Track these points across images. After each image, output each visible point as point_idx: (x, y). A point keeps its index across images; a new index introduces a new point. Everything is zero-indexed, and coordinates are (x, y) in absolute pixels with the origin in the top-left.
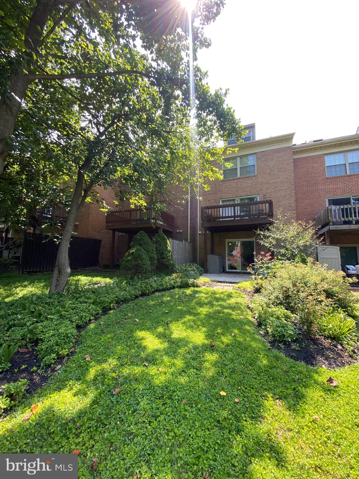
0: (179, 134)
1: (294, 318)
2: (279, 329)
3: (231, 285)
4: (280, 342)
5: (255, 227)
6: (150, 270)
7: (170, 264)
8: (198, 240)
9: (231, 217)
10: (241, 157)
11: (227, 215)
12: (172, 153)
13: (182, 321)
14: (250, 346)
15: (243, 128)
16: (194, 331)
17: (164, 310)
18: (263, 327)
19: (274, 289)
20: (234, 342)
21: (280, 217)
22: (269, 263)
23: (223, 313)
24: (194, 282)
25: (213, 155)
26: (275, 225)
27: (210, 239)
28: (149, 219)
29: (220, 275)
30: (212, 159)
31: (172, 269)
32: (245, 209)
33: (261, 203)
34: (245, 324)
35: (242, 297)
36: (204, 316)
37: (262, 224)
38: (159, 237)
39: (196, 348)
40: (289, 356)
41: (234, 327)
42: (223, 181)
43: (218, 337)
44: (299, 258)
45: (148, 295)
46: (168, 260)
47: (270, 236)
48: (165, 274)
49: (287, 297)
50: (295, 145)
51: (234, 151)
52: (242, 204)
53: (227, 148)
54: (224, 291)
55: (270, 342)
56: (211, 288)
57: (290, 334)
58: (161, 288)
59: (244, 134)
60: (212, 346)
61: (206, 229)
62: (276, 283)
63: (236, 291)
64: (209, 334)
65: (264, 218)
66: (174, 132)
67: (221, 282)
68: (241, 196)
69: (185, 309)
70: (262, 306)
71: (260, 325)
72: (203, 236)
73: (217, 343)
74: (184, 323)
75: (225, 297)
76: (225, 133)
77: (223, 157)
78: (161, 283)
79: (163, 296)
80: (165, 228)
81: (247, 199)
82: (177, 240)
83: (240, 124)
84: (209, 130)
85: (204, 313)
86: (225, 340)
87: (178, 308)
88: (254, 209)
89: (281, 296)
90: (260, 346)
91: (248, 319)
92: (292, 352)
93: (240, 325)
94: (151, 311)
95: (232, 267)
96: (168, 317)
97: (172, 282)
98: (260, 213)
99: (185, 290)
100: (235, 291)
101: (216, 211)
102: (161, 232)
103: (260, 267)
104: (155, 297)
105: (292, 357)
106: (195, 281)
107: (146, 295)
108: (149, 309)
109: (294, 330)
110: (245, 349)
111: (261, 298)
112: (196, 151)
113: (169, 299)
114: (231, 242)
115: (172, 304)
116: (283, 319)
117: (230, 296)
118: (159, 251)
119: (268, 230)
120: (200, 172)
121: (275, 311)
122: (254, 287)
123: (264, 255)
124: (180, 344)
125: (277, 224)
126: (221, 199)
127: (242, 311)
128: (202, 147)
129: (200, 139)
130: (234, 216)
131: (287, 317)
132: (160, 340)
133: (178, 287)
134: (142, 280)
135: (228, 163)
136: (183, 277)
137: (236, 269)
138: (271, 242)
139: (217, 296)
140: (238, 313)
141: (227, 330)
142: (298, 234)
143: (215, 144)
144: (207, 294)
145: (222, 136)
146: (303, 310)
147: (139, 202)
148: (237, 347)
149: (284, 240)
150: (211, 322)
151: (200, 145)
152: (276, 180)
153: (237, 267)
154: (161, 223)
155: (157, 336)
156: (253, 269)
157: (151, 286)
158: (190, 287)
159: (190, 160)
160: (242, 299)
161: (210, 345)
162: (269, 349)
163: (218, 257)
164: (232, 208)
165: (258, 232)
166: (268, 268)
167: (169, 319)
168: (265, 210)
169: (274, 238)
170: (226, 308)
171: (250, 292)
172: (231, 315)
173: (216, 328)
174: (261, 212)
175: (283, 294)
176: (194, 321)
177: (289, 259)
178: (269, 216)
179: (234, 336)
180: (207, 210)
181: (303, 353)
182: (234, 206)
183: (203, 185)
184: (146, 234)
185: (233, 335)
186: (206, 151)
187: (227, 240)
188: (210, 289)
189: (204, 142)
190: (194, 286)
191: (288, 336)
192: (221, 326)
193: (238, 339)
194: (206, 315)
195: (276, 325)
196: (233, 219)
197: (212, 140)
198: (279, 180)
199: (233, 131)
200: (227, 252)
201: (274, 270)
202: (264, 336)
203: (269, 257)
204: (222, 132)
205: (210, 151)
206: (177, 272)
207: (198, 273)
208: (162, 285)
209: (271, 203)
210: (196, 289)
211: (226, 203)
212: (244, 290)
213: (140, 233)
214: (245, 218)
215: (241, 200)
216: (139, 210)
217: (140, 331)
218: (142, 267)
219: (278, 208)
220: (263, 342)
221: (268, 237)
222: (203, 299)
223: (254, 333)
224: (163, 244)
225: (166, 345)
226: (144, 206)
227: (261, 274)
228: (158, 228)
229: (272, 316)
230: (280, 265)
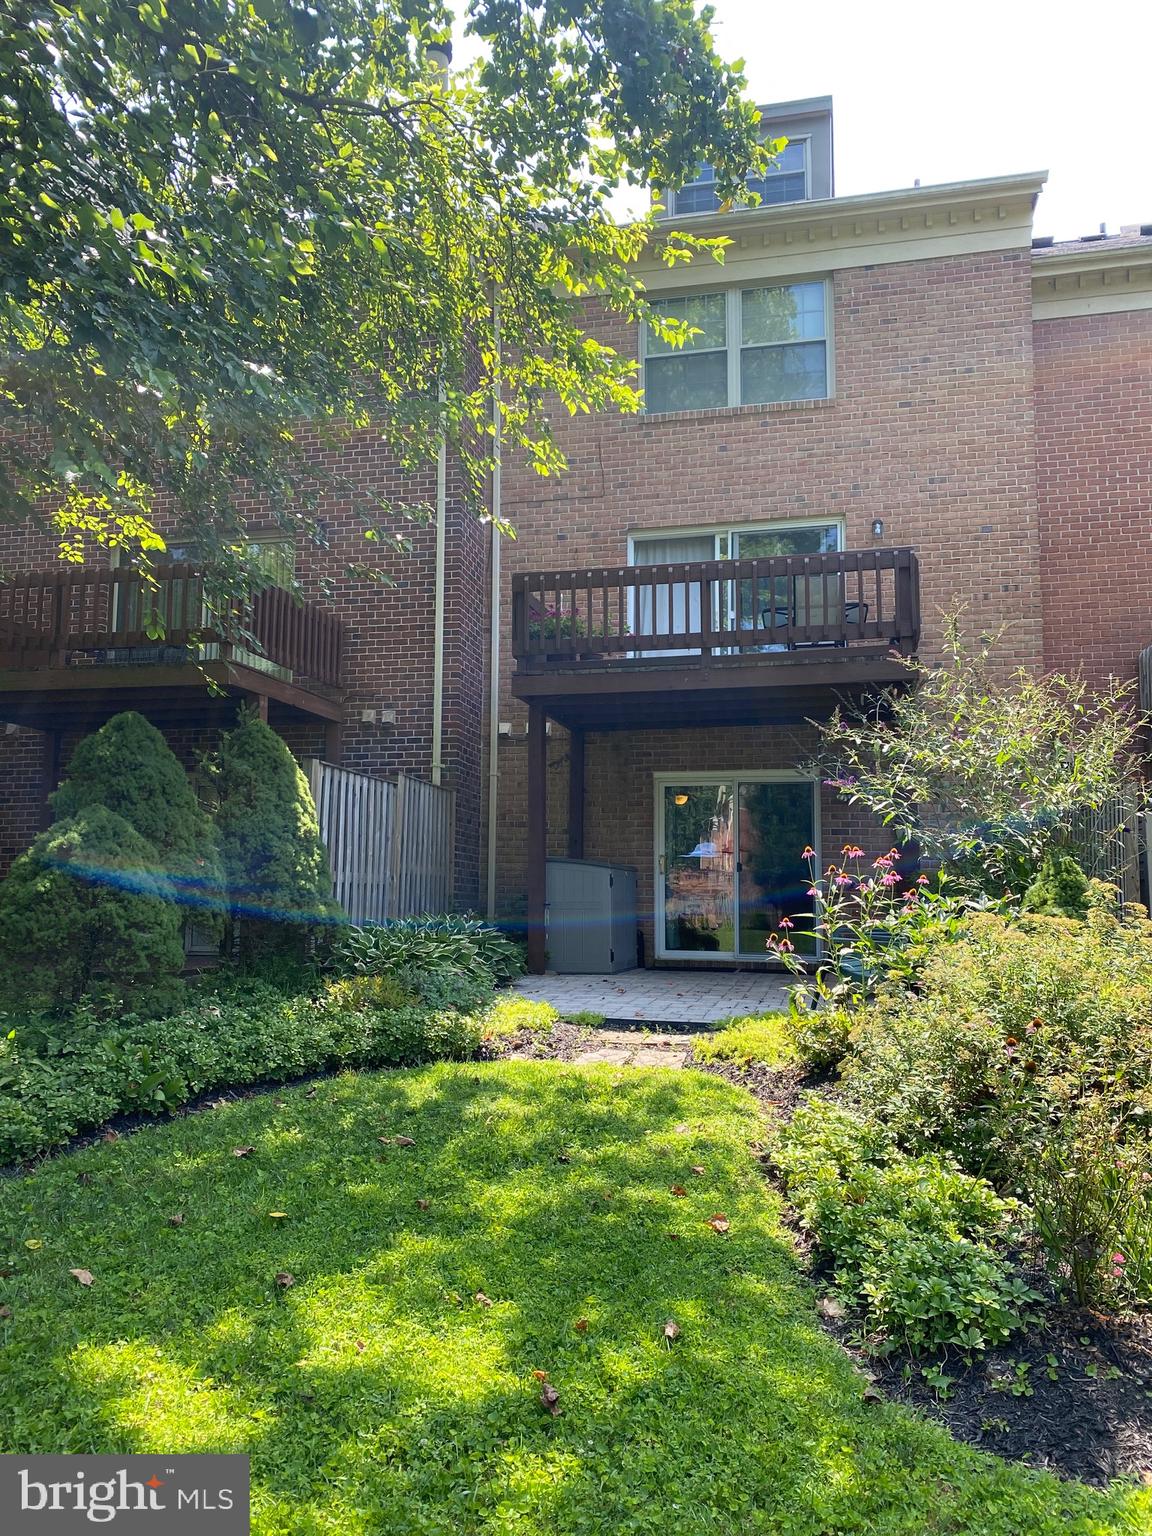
0: (378, 119)
1: (1008, 1218)
2: (925, 1286)
3: (676, 1039)
4: (930, 1360)
5: (819, 701)
6: (180, 961)
7: (315, 923)
8: (494, 771)
9: (686, 640)
10: (750, 290)
11: (663, 629)
12: (330, 235)
13: (373, 1269)
14: (765, 1390)
15: (757, 117)
16: (443, 1322)
17: (261, 1204)
18: (842, 1277)
19: (909, 1057)
20: (671, 1372)
21: (956, 645)
22: (886, 909)
23: (623, 1206)
24: (461, 1027)
25: (584, 263)
26: (926, 692)
27: (566, 765)
28: (177, 639)
29: (622, 981)
30: (580, 290)
31: (325, 950)
32: (765, 596)
33: (855, 562)
34: (746, 1264)
35: (736, 1110)
36: (508, 1233)
37: (855, 688)
38: (240, 756)
39: (445, 1423)
40: (973, 1431)
41: (679, 1285)
42: (641, 423)
43: (584, 1348)
44: (1046, 880)
45: (165, 1117)
46: (301, 898)
47: (899, 758)
48: (281, 985)
49: (977, 1099)
50: (1046, 243)
51: (706, 252)
52: (747, 564)
53: (669, 230)
54: (635, 1080)
55: (875, 1363)
56: (558, 1062)
57: (985, 1312)
58: (246, 1070)
59: (764, 159)
60: (547, 1407)
61: (541, 707)
62: (922, 1022)
63: (705, 1076)
64: (530, 1338)
65: (871, 655)
66: (343, 102)
67: (622, 1025)
68: (746, 521)
69: (391, 1194)
70: (839, 1157)
71: (824, 1265)
72: (521, 753)
73: (576, 1387)
74: (383, 1279)
75: (641, 1116)
76: (658, 142)
77: (639, 285)
78: (249, 1040)
79: (258, 1119)
80: (287, 696)
81: (782, 536)
82: (363, 773)
83: (744, 96)
84: (563, 111)
85: (510, 1211)
86: (621, 1364)
87: (351, 1188)
88: (817, 598)
89: (943, 1095)
90: (819, 1386)
91: (760, 1233)
92: (993, 1410)
93: (715, 1270)
94: (178, 1217)
95: (686, 935)
96: (283, 1251)
97: (321, 1033)
98: (852, 621)
99: (400, 1083)
100: (696, 1073)
101: (598, 604)
102: (258, 721)
103: (836, 933)
104: (206, 1130)
105: (989, 1440)
106: (467, 1021)
107: (148, 1116)
108: (165, 1205)
109: (1004, 1286)
110: (731, 1412)
111: (837, 1110)
112: (482, 233)
113: (294, 1135)
114: (684, 791)
115: (315, 1166)
116: (950, 1226)
117: (666, 1105)
118: (243, 839)
119: (889, 718)
120: (505, 362)
121: (909, 1185)
122: (805, 1049)
123: (864, 865)
124: (350, 1407)
125: (938, 690)
126: (633, 529)
127: (731, 1193)
128: (517, 211)
129: (507, 164)
130: (705, 639)
131: (971, 1217)
132: (226, 1394)
133: (356, 1063)
134: (127, 1024)
135: (673, 321)
136: (393, 998)
137: (711, 944)
138: (903, 793)
139: (596, 1107)
140: (708, 1205)
141: (639, 1305)
142: (1051, 747)
143: (597, 202)
144: (533, 1095)
145: (637, 158)
146: (1053, 1172)
147: (119, 529)
148: (689, 1401)
149: (974, 780)
150: (547, 1262)
151: (506, 199)
152: (936, 438)
153: (719, 935)
154: (264, 665)
155: (209, 1369)
156: (804, 947)
157: (183, 1060)
158: (435, 1058)
159: (441, 282)
160: (735, 1118)
161: (536, 1401)
162: (870, 1399)
163: (605, 874)
164: (695, 587)
165: (836, 730)
166: (881, 938)
167: (293, 1260)
168: (873, 609)
169: (916, 769)
170: (640, 1177)
171: (779, 1077)
172: (664, 1215)
173: (577, 1296)
174: (854, 614)
175: (955, 1084)
176: (444, 1265)
177: (995, 888)
178: (896, 640)
179: (678, 1338)
180: (550, 595)
181: (1046, 1412)
182: (705, 575)
183: (525, 441)
184: (158, 734)
185: (670, 1332)
186: (543, 236)
187: (664, 778)
188: (555, 1068)
189: (529, 182)
190: (459, 1058)
191: (974, 1323)
192: (605, 1284)
193: (699, 1355)
194: (519, 1225)
195: (911, 1263)
196: (697, 652)
197: (578, 176)
198: (955, 436)
199: (703, 130)
200: (660, 848)
201: (914, 953)
202: (846, 1329)
203: (888, 879)
204: (637, 132)
205: (562, 242)
206: (354, 971)
207: (485, 973)
208: (255, 1053)
209: (907, 569)
210: (471, 1070)
211: (657, 559)
212: (752, 1070)
213: (119, 728)
214: (768, 649)
215: (750, 540)
216: (117, 576)
217: (100, 1343)
218: (128, 944)
219: (946, 601)
220: (839, 1364)
221: (887, 763)
222: (506, 1127)
223: (790, 1317)
224: (265, 793)
225: (264, 1418)
226: (153, 554)
227: (844, 972)
228: (238, 696)
229: (892, 1213)
230: (942, 924)
